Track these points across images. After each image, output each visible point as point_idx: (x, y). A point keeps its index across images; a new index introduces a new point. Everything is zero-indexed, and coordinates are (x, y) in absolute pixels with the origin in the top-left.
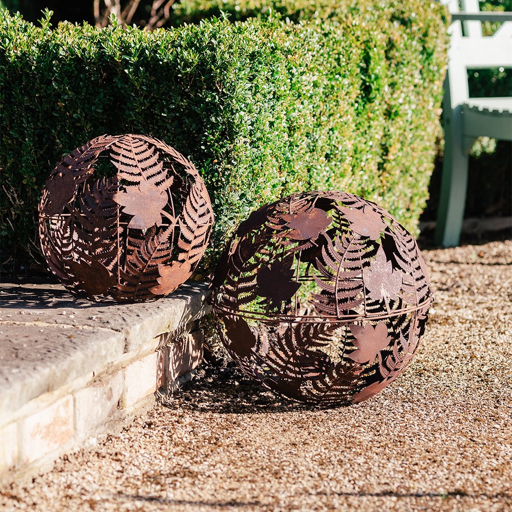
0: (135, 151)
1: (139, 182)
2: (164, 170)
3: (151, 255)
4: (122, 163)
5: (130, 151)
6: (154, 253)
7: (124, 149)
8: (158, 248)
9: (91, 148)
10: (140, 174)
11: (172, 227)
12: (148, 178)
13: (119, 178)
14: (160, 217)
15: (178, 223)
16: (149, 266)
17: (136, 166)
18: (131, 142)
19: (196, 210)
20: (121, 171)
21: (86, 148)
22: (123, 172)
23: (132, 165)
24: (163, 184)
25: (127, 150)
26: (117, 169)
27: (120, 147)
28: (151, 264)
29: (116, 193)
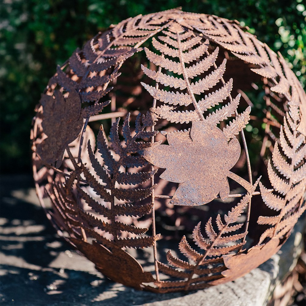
0: (185, 58)
1: (190, 123)
2: (234, 96)
3: (212, 243)
4: (162, 87)
5: (177, 60)
6: (217, 240)
7: (167, 56)
8: (223, 232)
9: (113, 46)
10: (191, 107)
11: (248, 198)
12: (206, 114)
13: (155, 118)
14: (227, 183)
15: (258, 189)
16: (208, 257)
17: (185, 91)
18: (180, 38)
19: (289, 161)
20: (160, 104)
21: (106, 44)
22: (163, 103)
23: (178, 89)
24: (233, 124)
25: (170, 58)
26: (152, 99)
27: (159, 53)
28: (212, 254)
29: (149, 146)
